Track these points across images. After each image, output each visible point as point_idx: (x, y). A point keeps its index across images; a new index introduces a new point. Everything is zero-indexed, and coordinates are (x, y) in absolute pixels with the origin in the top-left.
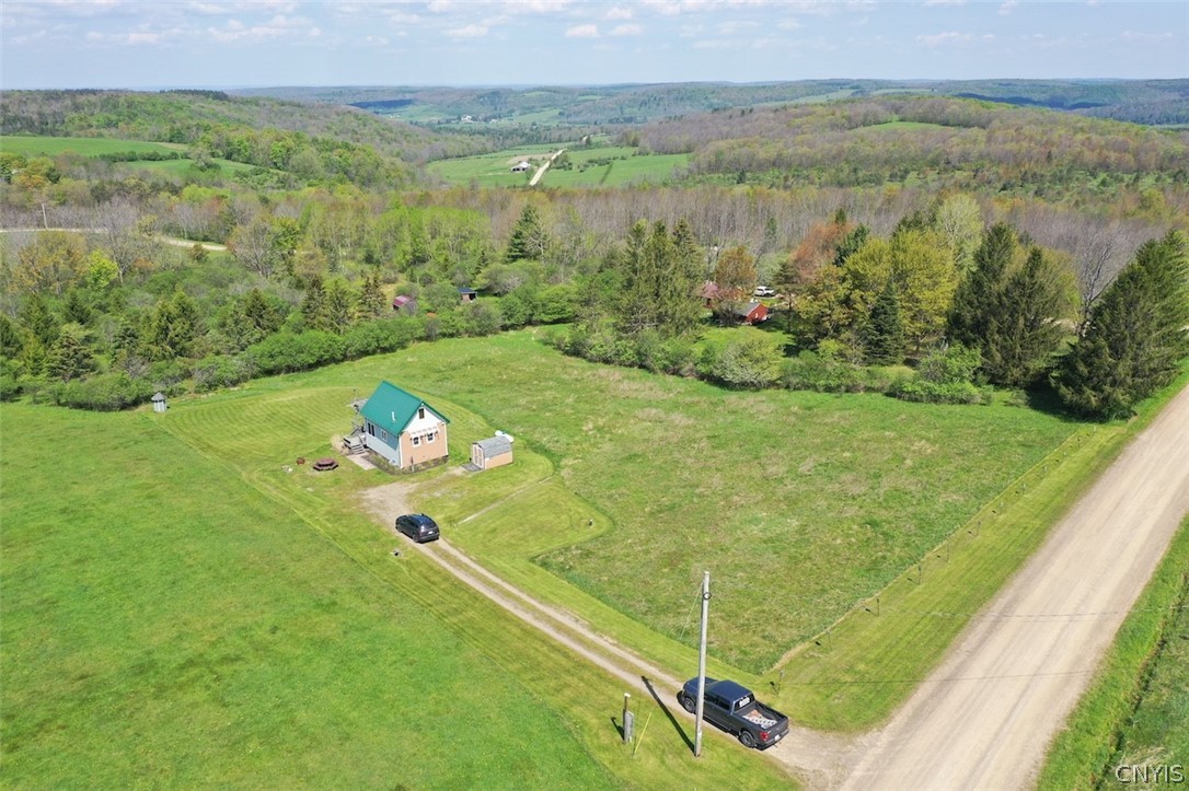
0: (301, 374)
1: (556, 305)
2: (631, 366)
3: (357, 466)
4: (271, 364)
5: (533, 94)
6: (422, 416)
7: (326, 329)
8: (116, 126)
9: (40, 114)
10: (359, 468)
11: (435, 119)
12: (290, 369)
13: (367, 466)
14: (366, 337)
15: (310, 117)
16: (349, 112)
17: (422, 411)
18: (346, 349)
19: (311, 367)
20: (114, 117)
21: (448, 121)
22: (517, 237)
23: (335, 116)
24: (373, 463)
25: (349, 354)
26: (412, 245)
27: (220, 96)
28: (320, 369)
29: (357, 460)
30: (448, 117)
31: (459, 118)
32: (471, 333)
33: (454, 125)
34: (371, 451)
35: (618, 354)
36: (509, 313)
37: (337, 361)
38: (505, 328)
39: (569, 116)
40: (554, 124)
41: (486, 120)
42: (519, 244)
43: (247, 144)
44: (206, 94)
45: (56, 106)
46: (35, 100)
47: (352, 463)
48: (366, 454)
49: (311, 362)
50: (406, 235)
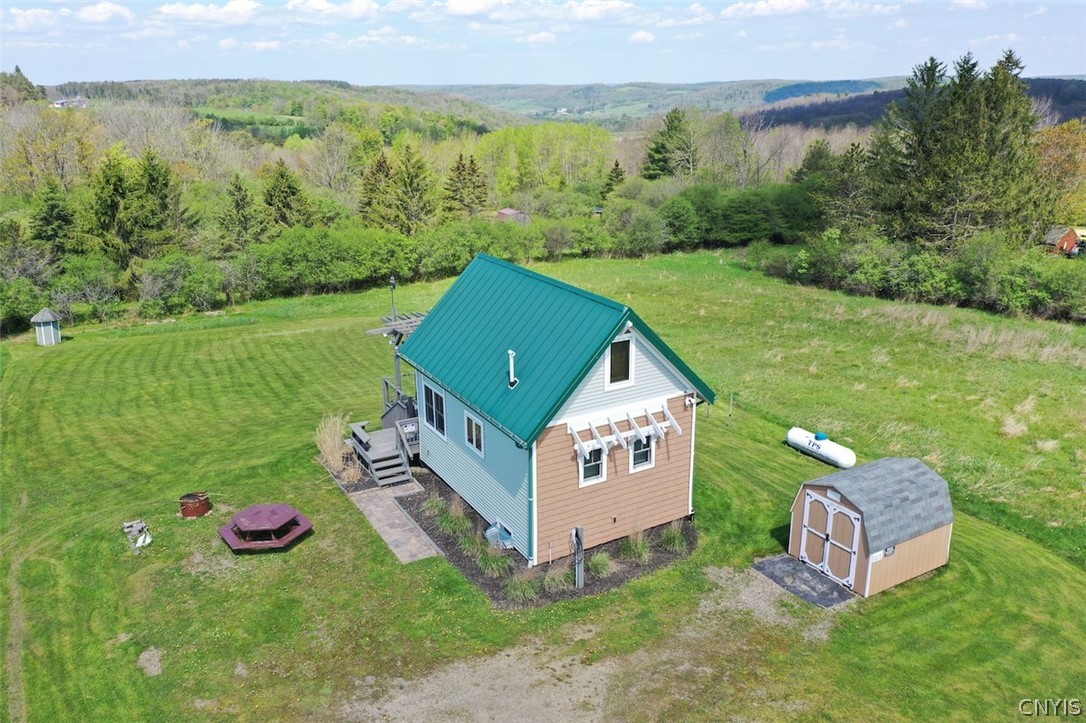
0: (338, 296)
1: (745, 217)
2: (940, 302)
3: (376, 540)
4: (286, 275)
5: (624, 89)
6: (620, 372)
7: (387, 226)
8: (250, 106)
9: (186, 95)
10: (380, 551)
11: (533, 112)
12: (321, 289)
13: (411, 545)
14: (452, 243)
15: (422, 104)
16: (457, 100)
17: (621, 353)
18: (419, 261)
19: (357, 286)
20: (249, 99)
21: (545, 113)
22: (657, 151)
23: (444, 102)
24: (430, 530)
25: (422, 270)
26: (518, 168)
27: (344, 86)
28: (373, 291)
29: (381, 510)
30: (545, 110)
31: (555, 111)
32: (617, 253)
33: (550, 115)
34: (434, 482)
35: (914, 280)
36: (677, 224)
37: (403, 281)
38: (669, 248)
39: (658, 108)
40: (644, 115)
41: (580, 112)
42: (659, 160)
43: (358, 113)
44: (332, 83)
45: (200, 90)
46: (184, 85)
47: (362, 521)
48: (416, 488)
49: (357, 276)
50: (513, 158)
